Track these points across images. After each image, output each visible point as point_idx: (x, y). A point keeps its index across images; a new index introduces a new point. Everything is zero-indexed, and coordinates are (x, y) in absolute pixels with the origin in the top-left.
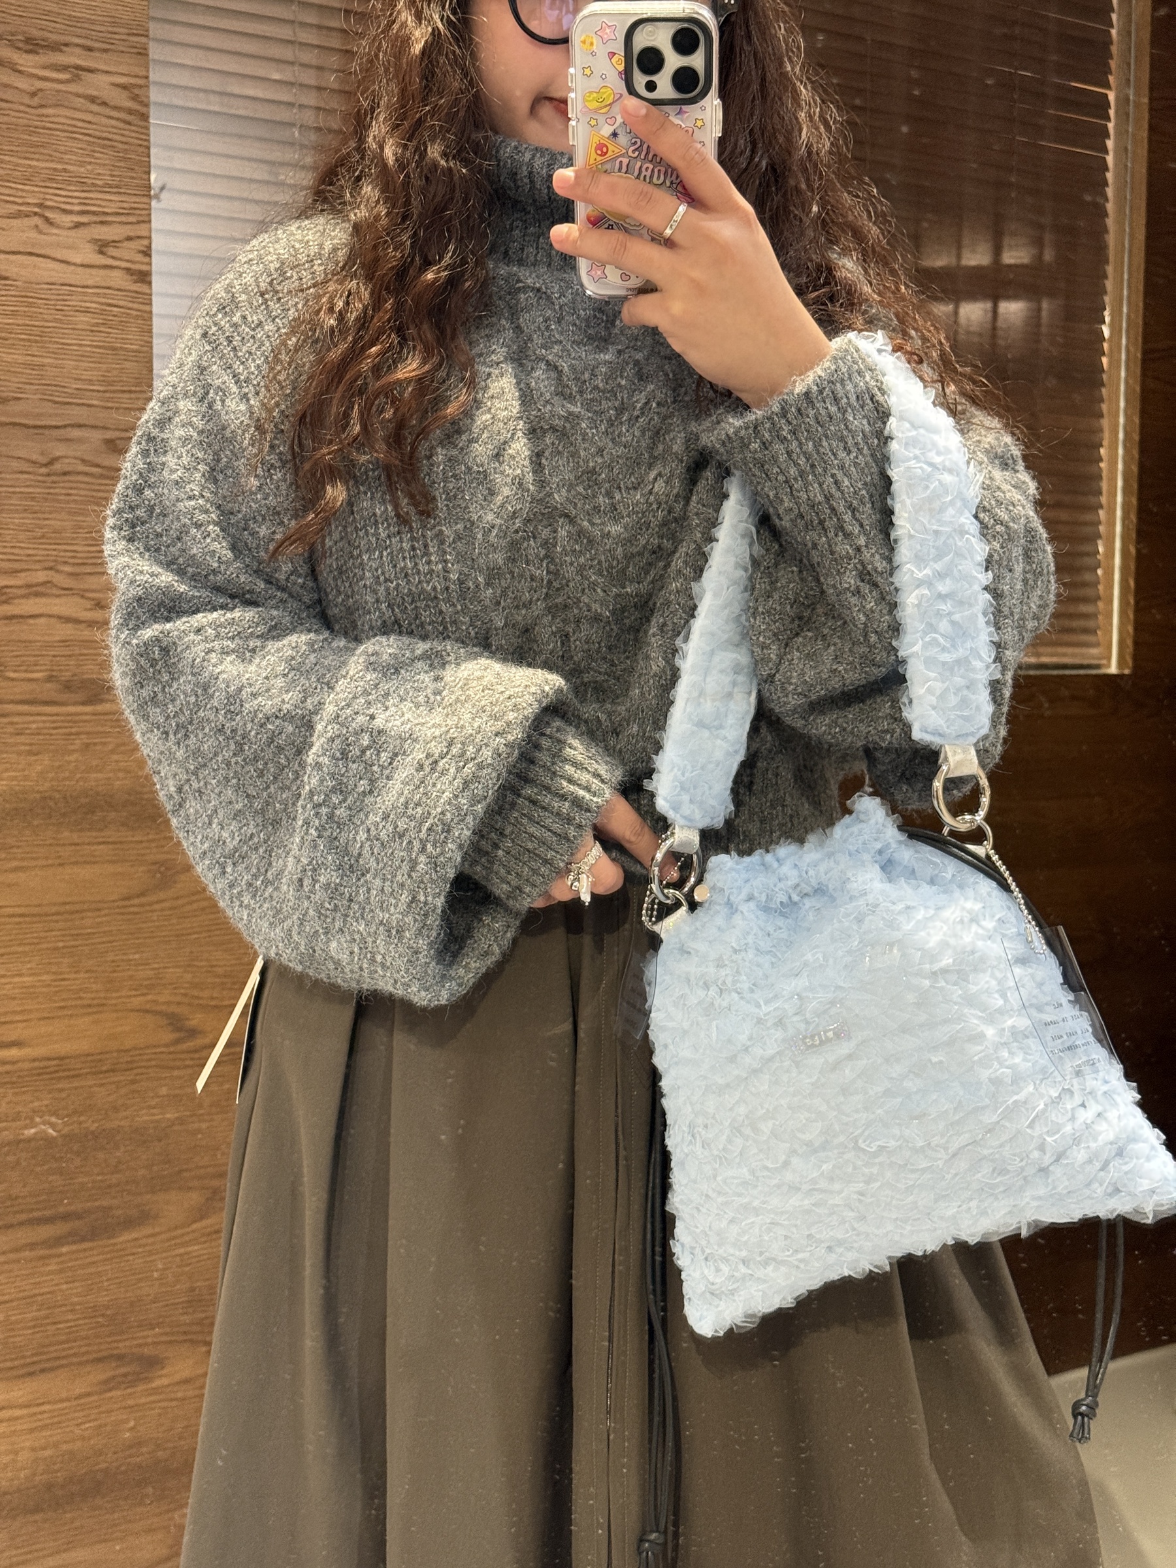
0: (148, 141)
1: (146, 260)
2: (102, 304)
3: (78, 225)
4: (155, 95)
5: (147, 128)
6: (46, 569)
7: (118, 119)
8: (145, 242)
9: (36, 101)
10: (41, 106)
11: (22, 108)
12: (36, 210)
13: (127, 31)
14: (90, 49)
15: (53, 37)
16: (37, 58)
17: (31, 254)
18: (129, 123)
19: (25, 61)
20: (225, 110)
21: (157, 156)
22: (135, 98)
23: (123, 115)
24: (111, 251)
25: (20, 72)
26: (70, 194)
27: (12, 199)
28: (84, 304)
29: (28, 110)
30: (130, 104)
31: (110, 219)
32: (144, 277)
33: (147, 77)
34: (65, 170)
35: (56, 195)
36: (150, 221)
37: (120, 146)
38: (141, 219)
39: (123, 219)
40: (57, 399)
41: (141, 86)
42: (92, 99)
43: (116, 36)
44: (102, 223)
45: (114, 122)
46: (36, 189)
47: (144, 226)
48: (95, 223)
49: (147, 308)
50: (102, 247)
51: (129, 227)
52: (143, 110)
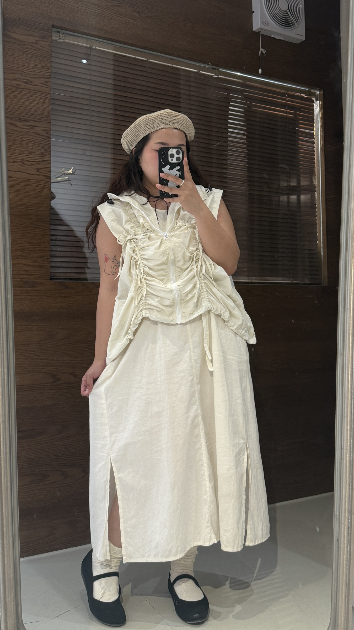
0: (51, 144)
1: (50, 173)
2: (38, 184)
3: (32, 165)
4: (53, 133)
5: (51, 140)
6: (20, 252)
7: (43, 138)
8: (49, 169)
9: (21, 134)
10: (23, 135)
11: (18, 136)
12: (21, 161)
13: (45, 117)
14: (36, 121)
15: (26, 118)
16: (22, 123)
17: (19, 171)
18: (46, 139)
19: (18, 124)
20: (71, 137)
21: (53, 148)
22: (47, 133)
23: (44, 137)
24: (40, 171)
25: (17, 127)
26: (30, 157)
27: (13, 158)
28: (32, 184)
29: (20, 136)
30: (46, 135)
31: (40, 163)
32: (49, 177)
33: (50, 128)
34: (29, 151)
35: (26, 157)
36: (51, 164)
37: (43, 145)
38: (48, 163)
39: (43, 163)
40: (25, 208)
41: (49, 130)
42: (36, 133)
43: (43, 118)
44: (38, 164)
45: (42, 139)
46: (21, 155)
47: (50, 165)
48: (36, 164)
49: (49, 185)
50: (38, 170)
51: (46, 165)
52: (49, 136)
